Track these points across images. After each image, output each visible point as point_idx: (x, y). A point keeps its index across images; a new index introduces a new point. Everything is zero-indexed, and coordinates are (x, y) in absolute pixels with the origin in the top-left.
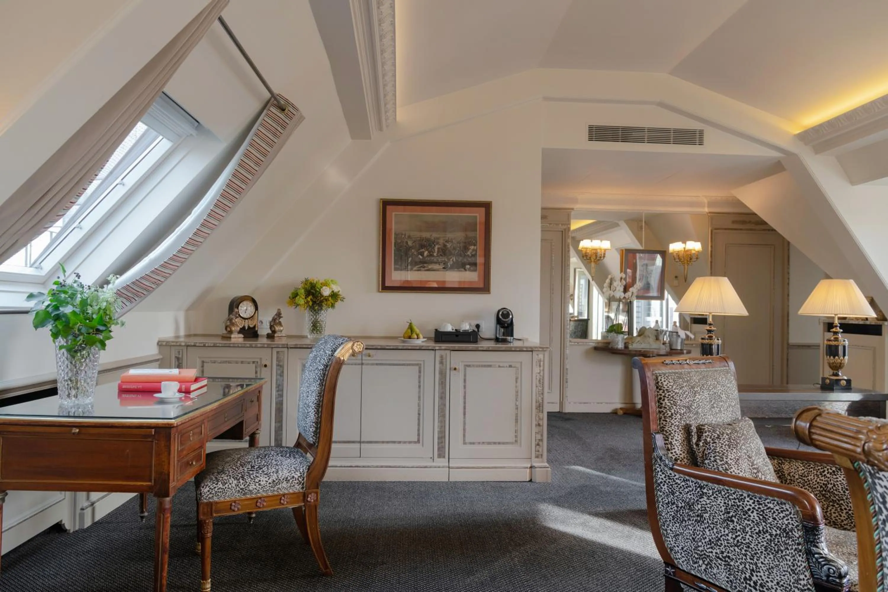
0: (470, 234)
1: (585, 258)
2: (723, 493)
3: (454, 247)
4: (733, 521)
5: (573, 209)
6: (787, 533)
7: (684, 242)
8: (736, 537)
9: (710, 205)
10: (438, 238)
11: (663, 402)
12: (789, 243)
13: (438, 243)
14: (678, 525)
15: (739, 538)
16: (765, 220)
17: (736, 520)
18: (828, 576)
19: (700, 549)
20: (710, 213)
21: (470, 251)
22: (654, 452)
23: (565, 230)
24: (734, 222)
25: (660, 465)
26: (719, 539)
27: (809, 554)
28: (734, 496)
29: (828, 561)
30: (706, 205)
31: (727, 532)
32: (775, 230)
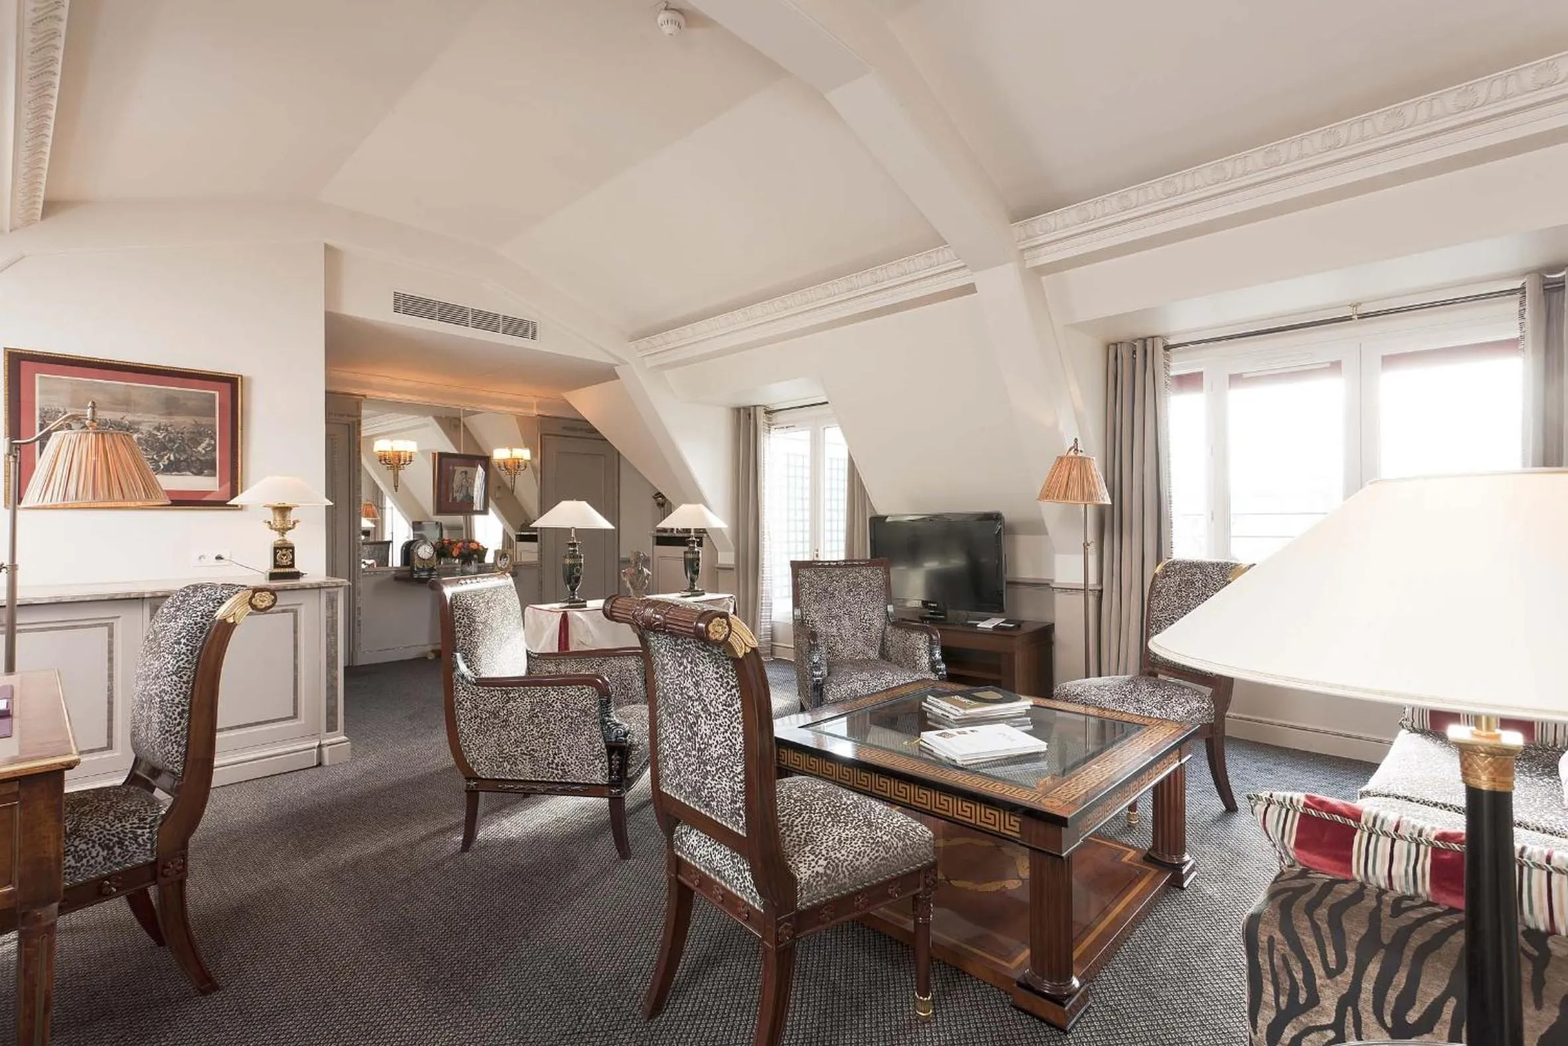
0: (204, 421)
1: (383, 462)
2: (529, 693)
3: (170, 438)
4: (538, 717)
5: (364, 396)
6: (584, 712)
7: (511, 448)
8: (541, 729)
9: (539, 406)
10: (139, 423)
11: (463, 622)
12: (619, 454)
13: (137, 431)
14: (482, 737)
15: (543, 730)
16: (596, 427)
17: (540, 715)
18: (617, 737)
19: (505, 752)
20: (539, 415)
21: (203, 445)
22: (454, 671)
23: (353, 423)
24: (564, 428)
25: (462, 684)
26: (525, 736)
27: (603, 723)
28: (540, 694)
29: (617, 725)
30: (535, 406)
31: (532, 727)
32: (606, 440)
